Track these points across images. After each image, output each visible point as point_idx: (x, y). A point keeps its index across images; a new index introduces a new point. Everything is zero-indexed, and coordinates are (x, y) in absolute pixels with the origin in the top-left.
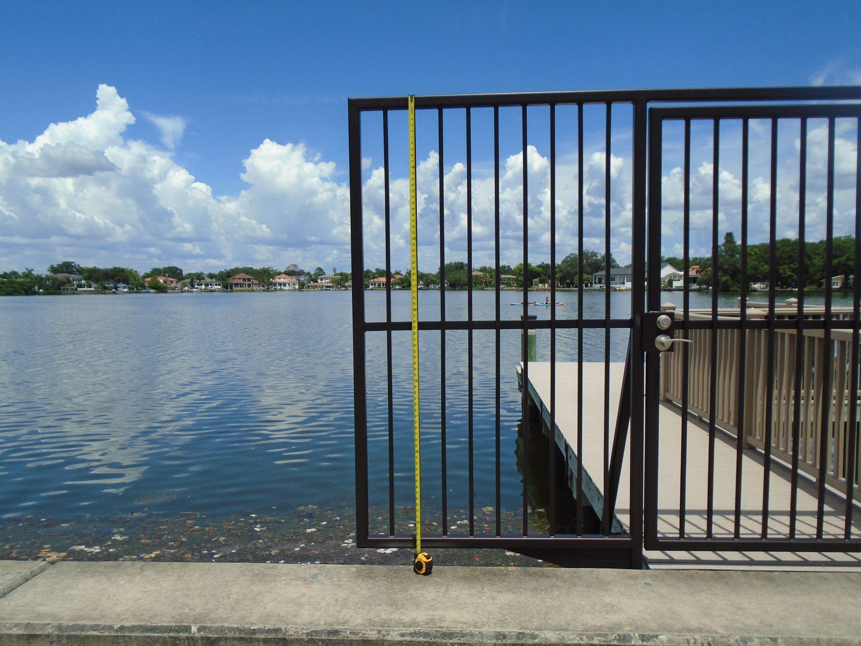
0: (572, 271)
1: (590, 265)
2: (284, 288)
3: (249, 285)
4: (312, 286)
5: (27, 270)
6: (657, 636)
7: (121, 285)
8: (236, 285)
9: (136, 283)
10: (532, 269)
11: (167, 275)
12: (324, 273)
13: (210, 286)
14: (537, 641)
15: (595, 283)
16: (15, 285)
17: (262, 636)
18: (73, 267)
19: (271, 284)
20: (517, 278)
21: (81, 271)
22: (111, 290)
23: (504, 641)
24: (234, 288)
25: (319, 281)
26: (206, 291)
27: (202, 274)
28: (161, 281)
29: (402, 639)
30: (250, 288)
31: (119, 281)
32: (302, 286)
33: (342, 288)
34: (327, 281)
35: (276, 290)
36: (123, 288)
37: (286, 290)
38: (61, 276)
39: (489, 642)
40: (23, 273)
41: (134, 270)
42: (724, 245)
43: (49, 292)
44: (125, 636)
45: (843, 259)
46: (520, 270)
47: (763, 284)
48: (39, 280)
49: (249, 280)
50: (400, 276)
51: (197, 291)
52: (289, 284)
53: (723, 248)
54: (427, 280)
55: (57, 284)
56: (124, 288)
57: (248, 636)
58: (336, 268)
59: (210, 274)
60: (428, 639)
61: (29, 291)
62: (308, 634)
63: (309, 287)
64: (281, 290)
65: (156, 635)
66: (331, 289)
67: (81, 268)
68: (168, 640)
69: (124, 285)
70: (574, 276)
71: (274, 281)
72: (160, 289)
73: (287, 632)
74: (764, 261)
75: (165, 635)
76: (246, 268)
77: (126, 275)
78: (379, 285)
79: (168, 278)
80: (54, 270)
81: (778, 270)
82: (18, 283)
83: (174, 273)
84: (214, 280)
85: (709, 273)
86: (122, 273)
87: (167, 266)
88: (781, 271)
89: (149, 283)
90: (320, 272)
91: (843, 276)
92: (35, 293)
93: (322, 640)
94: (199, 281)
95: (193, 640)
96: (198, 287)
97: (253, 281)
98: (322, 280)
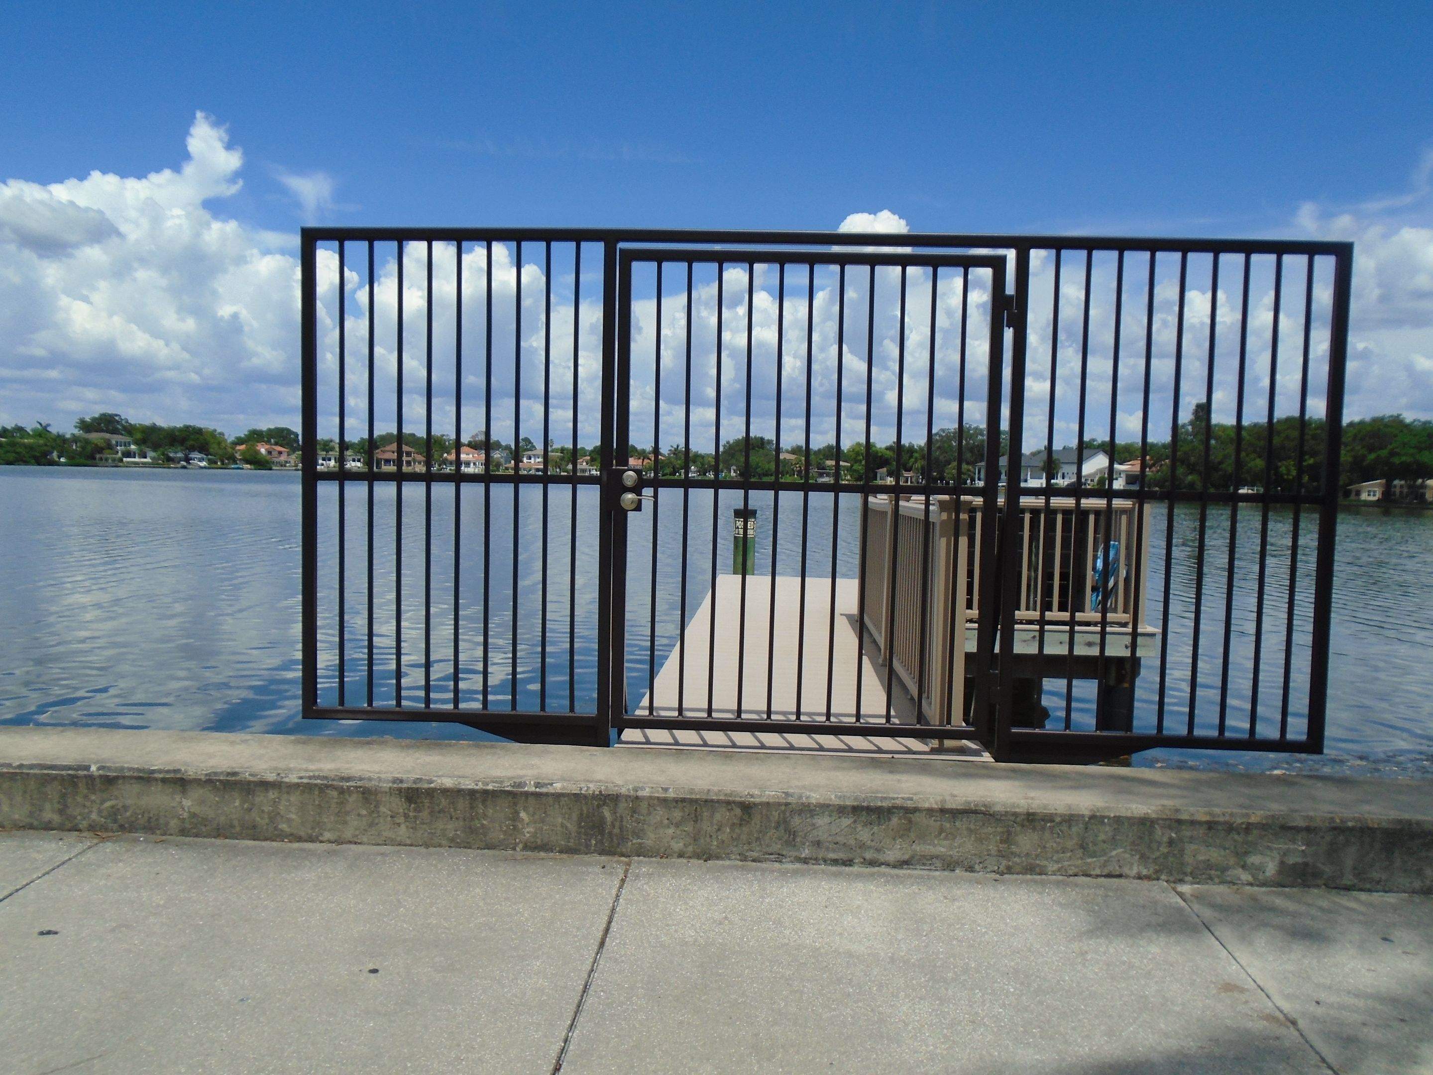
0: (941, 458)
1: (971, 450)
2: (466, 470)
3: (408, 463)
5: (41, 424)
6: (551, 784)
7: (195, 455)
8: (388, 461)
9: (220, 452)
10: (877, 452)
11: (272, 441)
12: (534, 447)
14: (432, 785)
16: (19, 450)
17: (161, 776)
18: (118, 422)
19: (445, 462)
20: (852, 466)
21: (130, 430)
22: (179, 463)
23: (400, 785)
24: (384, 467)
25: (525, 460)
26: (336, 470)
28: (263, 451)
29: (300, 781)
30: (410, 468)
31: (192, 449)
32: (496, 467)
34: (538, 460)
35: (452, 472)
36: (199, 461)
37: (468, 473)
38: (95, 437)
39: (385, 785)
40: (33, 430)
41: (219, 430)
42: (1191, 423)
43: (74, 461)
44: (22, 773)
45: (1384, 453)
46: (858, 454)
48: (61, 443)
49: (408, 454)
51: (321, 470)
52: (474, 464)
53: (1190, 428)
54: (703, 464)
55: (89, 448)
56: (201, 460)
57: (146, 775)
60: (325, 782)
61: (43, 460)
62: (206, 775)
63: (507, 468)
65: (54, 772)
67: (131, 424)
68: (65, 778)
69: (199, 456)
71: (449, 458)
72: (260, 464)
73: (186, 772)
74: (1255, 452)
75: (64, 773)
77: (205, 440)
79: (274, 447)
80: (85, 426)
81: (1277, 468)
82: (25, 446)
83: (284, 438)
84: (350, 452)
85: (1164, 468)
86: (198, 436)
87: (272, 427)
88: (1283, 470)
89: (243, 453)
90: (527, 445)
91: (1384, 481)
92: (52, 463)
93: (220, 781)
94: (325, 453)
95: (91, 778)
96: (324, 462)
97: (416, 455)
98: (530, 459)
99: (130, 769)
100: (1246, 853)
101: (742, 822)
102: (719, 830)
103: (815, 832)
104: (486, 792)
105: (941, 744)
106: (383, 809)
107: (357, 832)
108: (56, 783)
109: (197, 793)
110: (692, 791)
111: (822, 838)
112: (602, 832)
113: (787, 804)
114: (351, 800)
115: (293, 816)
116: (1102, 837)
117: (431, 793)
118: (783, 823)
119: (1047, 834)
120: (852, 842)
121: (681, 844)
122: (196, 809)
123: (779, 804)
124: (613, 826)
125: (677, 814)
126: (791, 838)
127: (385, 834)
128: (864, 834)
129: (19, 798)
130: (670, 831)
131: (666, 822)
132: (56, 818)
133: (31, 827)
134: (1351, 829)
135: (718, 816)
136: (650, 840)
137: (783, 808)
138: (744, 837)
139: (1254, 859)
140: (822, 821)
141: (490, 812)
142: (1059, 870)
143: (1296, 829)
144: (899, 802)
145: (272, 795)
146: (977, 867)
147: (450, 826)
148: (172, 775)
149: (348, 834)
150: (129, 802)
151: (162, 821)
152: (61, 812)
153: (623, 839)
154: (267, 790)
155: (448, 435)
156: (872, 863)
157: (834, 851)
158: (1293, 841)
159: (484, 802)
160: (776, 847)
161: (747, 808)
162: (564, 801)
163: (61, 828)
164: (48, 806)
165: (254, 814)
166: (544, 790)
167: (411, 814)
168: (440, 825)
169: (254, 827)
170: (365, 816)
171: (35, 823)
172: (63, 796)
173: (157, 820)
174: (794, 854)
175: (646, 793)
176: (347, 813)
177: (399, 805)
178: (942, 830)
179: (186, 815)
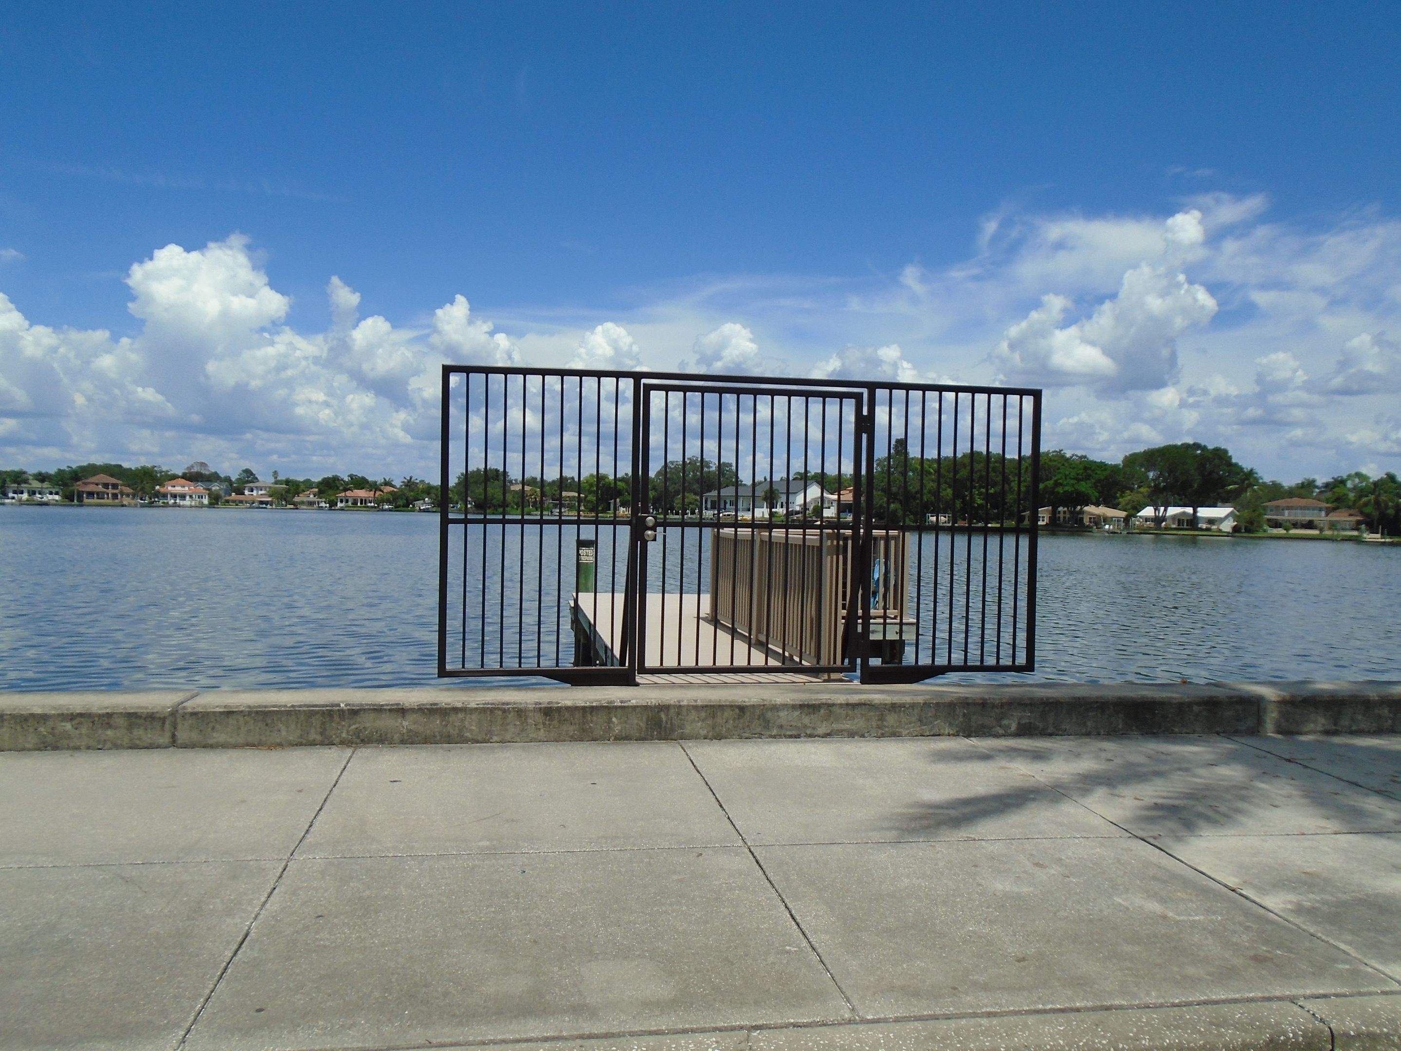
0: (670, 488)
1: (698, 481)
2: (182, 503)
3: (115, 496)
4: (234, 501)
6: (630, 701)
8: (91, 494)
12: (257, 478)
13: (38, 496)
14: (559, 705)
15: (706, 509)
17: (389, 707)
19: (157, 494)
23: (539, 706)
24: (86, 501)
25: (246, 492)
26: (28, 503)
27: (25, 473)
29: (477, 707)
30: (116, 501)
32: (215, 500)
33: (289, 506)
34: (260, 492)
35: (166, 505)
37: (183, 506)
39: (530, 707)
44: (294, 710)
45: (1051, 483)
46: (591, 485)
47: (945, 517)
49: (115, 486)
50: (392, 489)
51: (12, 504)
52: (191, 497)
57: (378, 708)
58: (279, 471)
59: (40, 474)
60: (494, 706)
62: (418, 706)
63: (227, 501)
64: (175, 505)
65: (316, 709)
66: (269, 506)
68: (325, 712)
70: (674, 496)
71: (162, 490)
73: (405, 705)
75: (323, 709)
76: (111, 465)
78: (355, 503)
84: (46, 485)
90: (249, 477)
91: (1050, 508)
93: (427, 709)
94: (16, 485)
95: (343, 711)
96: (15, 496)
97: (123, 488)
98: (252, 491)
99: (367, 705)
100: (1002, 719)
101: (740, 717)
102: (726, 722)
103: (779, 721)
104: (592, 707)
105: (829, 676)
106: (530, 721)
107: (514, 736)
108: (317, 716)
109: (411, 717)
110: (710, 701)
111: (783, 724)
112: (660, 727)
113: (764, 705)
114: (510, 716)
115: (474, 728)
116: (930, 714)
117: (559, 710)
118: (762, 717)
119: (902, 714)
120: (800, 725)
121: (705, 732)
122: (412, 727)
123: (760, 705)
124: (667, 723)
125: (703, 714)
126: (767, 724)
127: (531, 735)
128: (806, 720)
129: (293, 727)
130: (700, 724)
131: (697, 719)
132: (319, 738)
133: (301, 744)
134: (1051, 703)
135: (726, 714)
136: (688, 730)
137: (762, 707)
138: (741, 725)
139: (1005, 722)
140: (782, 714)
141: (595, 719)
142: (908, 733)
143: (1025, 705)
144: (824, 701)
145: (461, 715)
146: (866, 735)
147: (571, 728)
148: (396, 707)
149: (508, 737)
150: (368, 725)
151: (389, 736)
152: (321, 734)
153: (672, 730)
154: (457, 713)
155: (160, 467)
156: (811, 736)
157: (790, 730)
158: (1024, 711)
159: (591, 713)
160: (758, 730)
161: (742, 709)
162: (638, 710)
163: (322, 744)
164: (313, 731)
165: (450, 728)
166: (626, 704)
167: (547, 723)
168: (565, 728)
169: (449, 736)
170: (518, 725)
171: (304, 741)
172: (323, 723)
173: (386, 735)
174: (768, 733)
175: (685, 703)
176: (508, 724)
177: (539, 717)
178: (847, 715)
179: (405, 731)
